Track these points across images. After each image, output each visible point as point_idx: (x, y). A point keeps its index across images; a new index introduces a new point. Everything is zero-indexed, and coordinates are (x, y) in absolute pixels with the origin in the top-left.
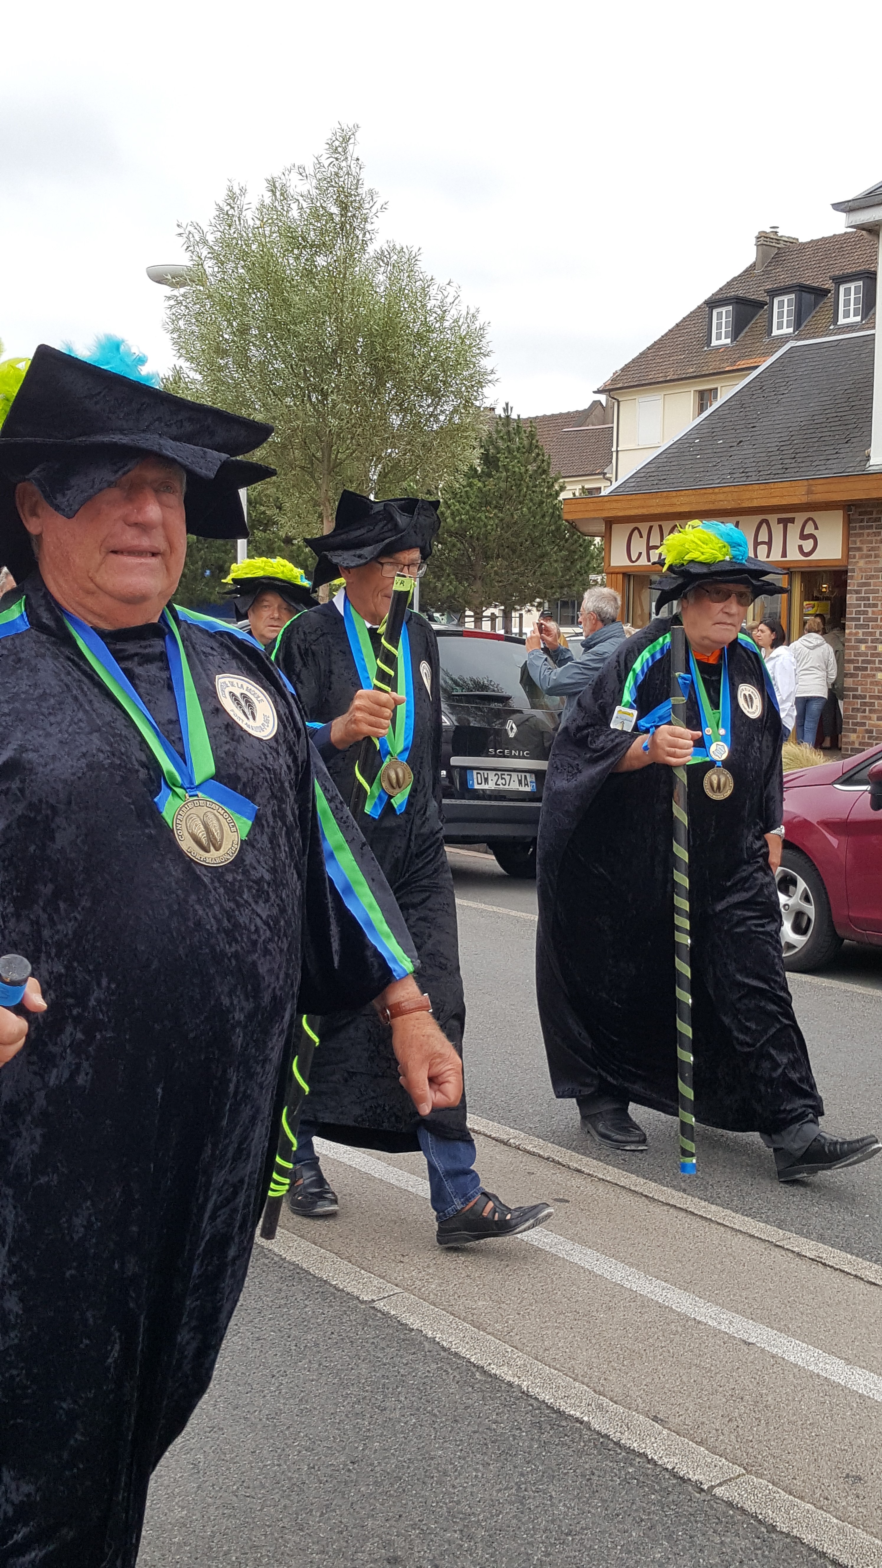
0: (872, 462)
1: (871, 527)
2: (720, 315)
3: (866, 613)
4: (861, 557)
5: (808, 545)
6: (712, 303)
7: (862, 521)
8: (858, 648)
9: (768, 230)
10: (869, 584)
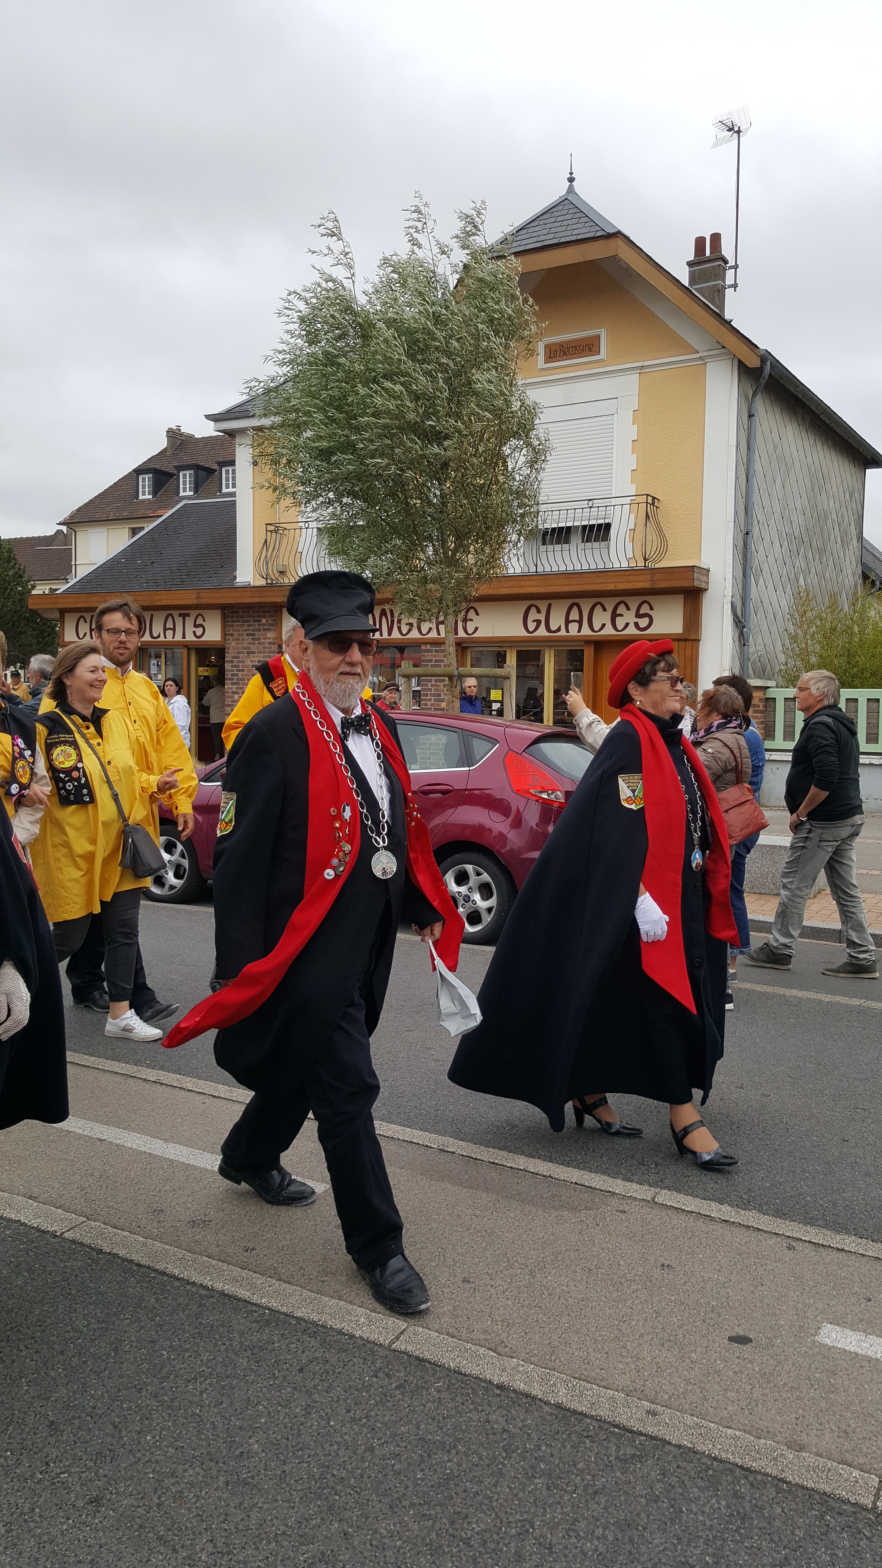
0: (238, 580)
1: (238, 621)
2: (144, 479)
3: (237, 675)
4: (233, 640)
5: (199, 631)
6: (138, 471)
7: (233, 617)
8: (233, 697)
9: (175, 428)
10: (238, 657)
